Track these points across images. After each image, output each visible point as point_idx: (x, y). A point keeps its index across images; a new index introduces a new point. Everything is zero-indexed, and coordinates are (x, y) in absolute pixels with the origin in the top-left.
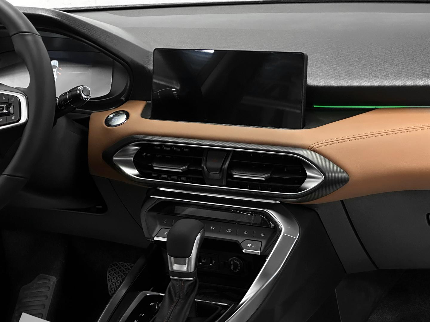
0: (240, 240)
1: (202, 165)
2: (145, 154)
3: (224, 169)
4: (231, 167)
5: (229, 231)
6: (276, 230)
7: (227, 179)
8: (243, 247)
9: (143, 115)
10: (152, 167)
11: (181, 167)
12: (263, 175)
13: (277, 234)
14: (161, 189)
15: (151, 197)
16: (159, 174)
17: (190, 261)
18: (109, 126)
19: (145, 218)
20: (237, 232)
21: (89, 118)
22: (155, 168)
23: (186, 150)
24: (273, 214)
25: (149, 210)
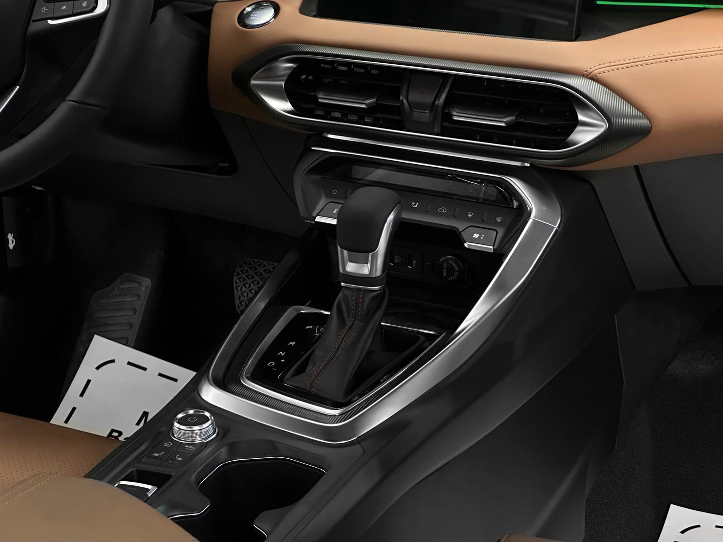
0: (460, 226)
1: (401, 98)
2: (304, 77)
3: (437, 105)
4: (449, 102)
5: (443, 210)
6: (522, 212)
7: (442, 122)
8: (465, 238)
9: (304, 10)
10: (316, 99)
11: (366, 100)
12: (504, 118)
13: (524, 218)
14: (330, 136)
15: (313, 148)
16: (328, 111)
17: (374, 258)
18: (245, 26)
19: (300, 184)
20: (456, 213)
21: (211, 11)
22: (320, 100)
23: (374, 72)
24: (518, 185)
25: (309, 171)
